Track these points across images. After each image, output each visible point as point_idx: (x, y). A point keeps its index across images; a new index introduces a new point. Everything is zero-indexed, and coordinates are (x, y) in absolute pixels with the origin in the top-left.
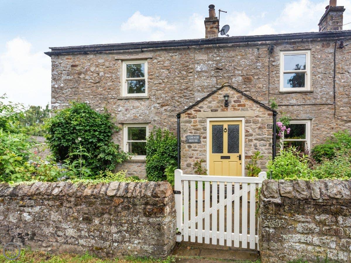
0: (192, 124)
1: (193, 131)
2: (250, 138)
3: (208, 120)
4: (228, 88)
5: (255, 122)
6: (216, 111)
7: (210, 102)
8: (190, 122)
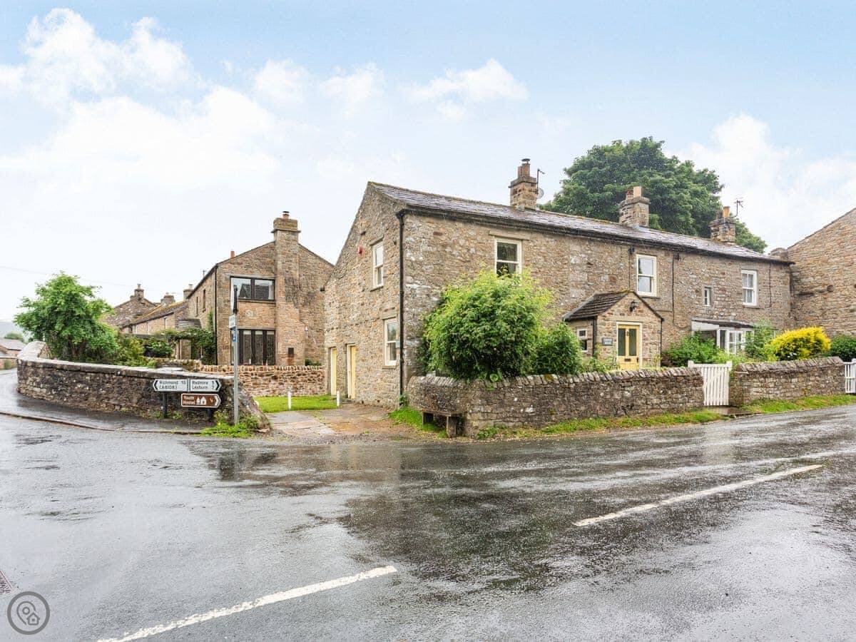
0: (607, 326)
1: (607, 334)
2: (647, 342)
3: (618, 323)
4: (632, 294)
5: (650, 328)
6: (624, 315)
7: (619, 306)
8: (604, 324)
